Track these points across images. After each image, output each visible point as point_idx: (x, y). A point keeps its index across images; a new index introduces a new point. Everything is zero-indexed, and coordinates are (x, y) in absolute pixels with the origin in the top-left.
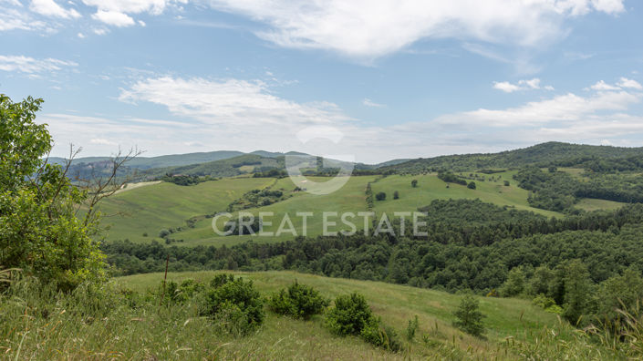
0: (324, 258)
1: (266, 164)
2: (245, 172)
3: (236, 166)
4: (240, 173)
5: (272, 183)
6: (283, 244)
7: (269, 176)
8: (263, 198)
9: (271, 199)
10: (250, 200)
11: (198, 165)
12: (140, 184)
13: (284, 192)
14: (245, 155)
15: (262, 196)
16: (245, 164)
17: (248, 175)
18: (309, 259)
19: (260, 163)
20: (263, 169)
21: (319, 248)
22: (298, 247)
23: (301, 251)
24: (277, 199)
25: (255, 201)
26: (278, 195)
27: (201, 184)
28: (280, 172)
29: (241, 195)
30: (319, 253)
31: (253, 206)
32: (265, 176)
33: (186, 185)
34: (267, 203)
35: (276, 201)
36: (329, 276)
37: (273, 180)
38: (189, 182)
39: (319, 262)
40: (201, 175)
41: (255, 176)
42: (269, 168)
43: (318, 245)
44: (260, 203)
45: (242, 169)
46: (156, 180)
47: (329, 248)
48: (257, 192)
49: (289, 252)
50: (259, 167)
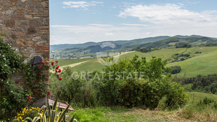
0: (212, 85)
1: (181, 41)
2: (171, 46)
3: (167, 43)
4: (169, 46)
5: (185, 50)
6: (191, 78)
7: (183, 47)
8: (181, 57)
9: (184, 58)
10: (175, 59)
11: (151, 43)
12: (126, 53)
13: (190, 54)
14: (171, 38)
15: (180, 56)
16: (171, 42)
17: (173, 47)
18: (204, 86)
19: (178, 41)
20: (180, 44)
21: (209, 81)
22: (199, 80)
23: (200, 82)
24: (187, 58)
25: (177, 59)
26: (188, 56)
27: (152, 52)
28: (188, 45)
29: (170, 56)
30: (209, 83)
31: (176, 61)
32: (181, 47)
33: (146, 52)
34: (182, 60)
35: (187, 59)
36: (214, 94)
37: (185, 49)
38: (147, 51)
39: (209, 87)
40: (152, 47)
41: (176, 47)
42: (182, 43)
43: (208, 79)
44: (179, 59)
45: (170, 44)
46: (133, 50)
47: (213, 80)
48: (178, 54)
49: (194, 82)
50: (178, 43)
